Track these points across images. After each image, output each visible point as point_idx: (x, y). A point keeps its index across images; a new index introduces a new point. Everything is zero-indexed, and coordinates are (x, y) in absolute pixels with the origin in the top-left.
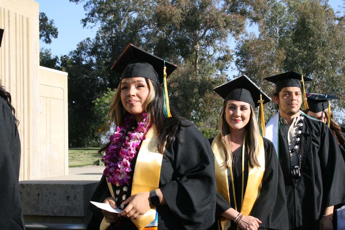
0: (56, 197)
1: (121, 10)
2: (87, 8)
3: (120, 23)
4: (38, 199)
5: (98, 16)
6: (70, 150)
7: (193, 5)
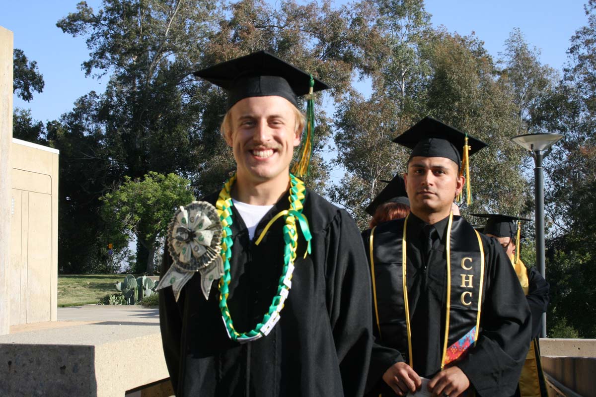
0: (40, 368)
1: (150, 48)
2: (92, 44)
3: (148, 70)
4: (10, 370)
5: (110, 58)
6: (60, 279)
7: (268, 45)
